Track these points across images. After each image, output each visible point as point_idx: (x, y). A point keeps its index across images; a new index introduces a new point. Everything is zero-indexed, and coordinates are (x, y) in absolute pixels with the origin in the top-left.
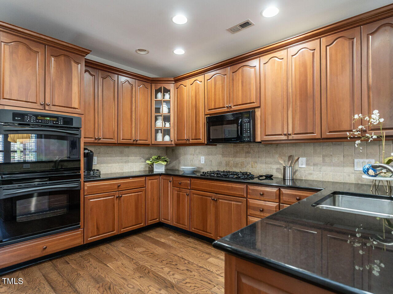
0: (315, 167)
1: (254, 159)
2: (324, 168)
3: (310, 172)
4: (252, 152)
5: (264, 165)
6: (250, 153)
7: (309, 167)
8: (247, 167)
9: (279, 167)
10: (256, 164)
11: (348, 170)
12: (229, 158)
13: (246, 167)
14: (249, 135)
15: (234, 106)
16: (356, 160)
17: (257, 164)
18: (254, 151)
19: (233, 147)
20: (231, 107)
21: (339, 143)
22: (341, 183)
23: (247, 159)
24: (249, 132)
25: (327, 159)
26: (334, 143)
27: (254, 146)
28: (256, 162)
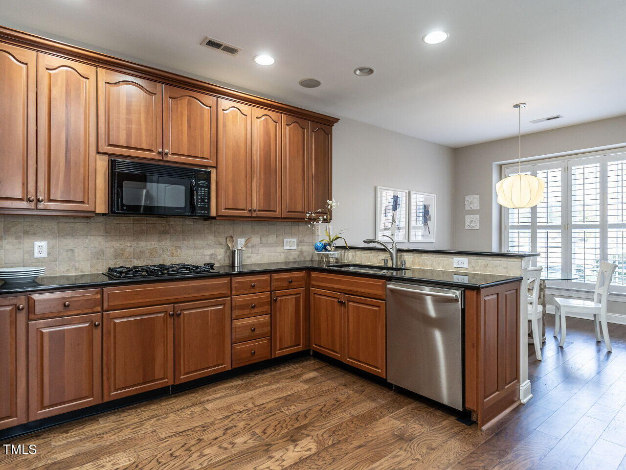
0: (254, 249)
1: (175, 242)
2: (261, 249)
3: (248, 255)
4: (171, 230)
5: (192, 251)
6: (169, 233)
7: (248, 249)
8: (163, 256)
9: (213, 252)
10: (179, 250)
11: (279, 249)
12: (124, 243)
13: (160, 256)
14: (207, 206)
15: (173, 154)
16: (285, 240)
17: (181, 249)
18: (176, 230)
19: (132, 222)
20: (166, 154)
21: (273, 223)
22: (274, 263)
23: (163, 243)
24: (206, 201)
25: (264, 239)
26: (269, 222)
27: (175, 222)
28: (180, 248)
